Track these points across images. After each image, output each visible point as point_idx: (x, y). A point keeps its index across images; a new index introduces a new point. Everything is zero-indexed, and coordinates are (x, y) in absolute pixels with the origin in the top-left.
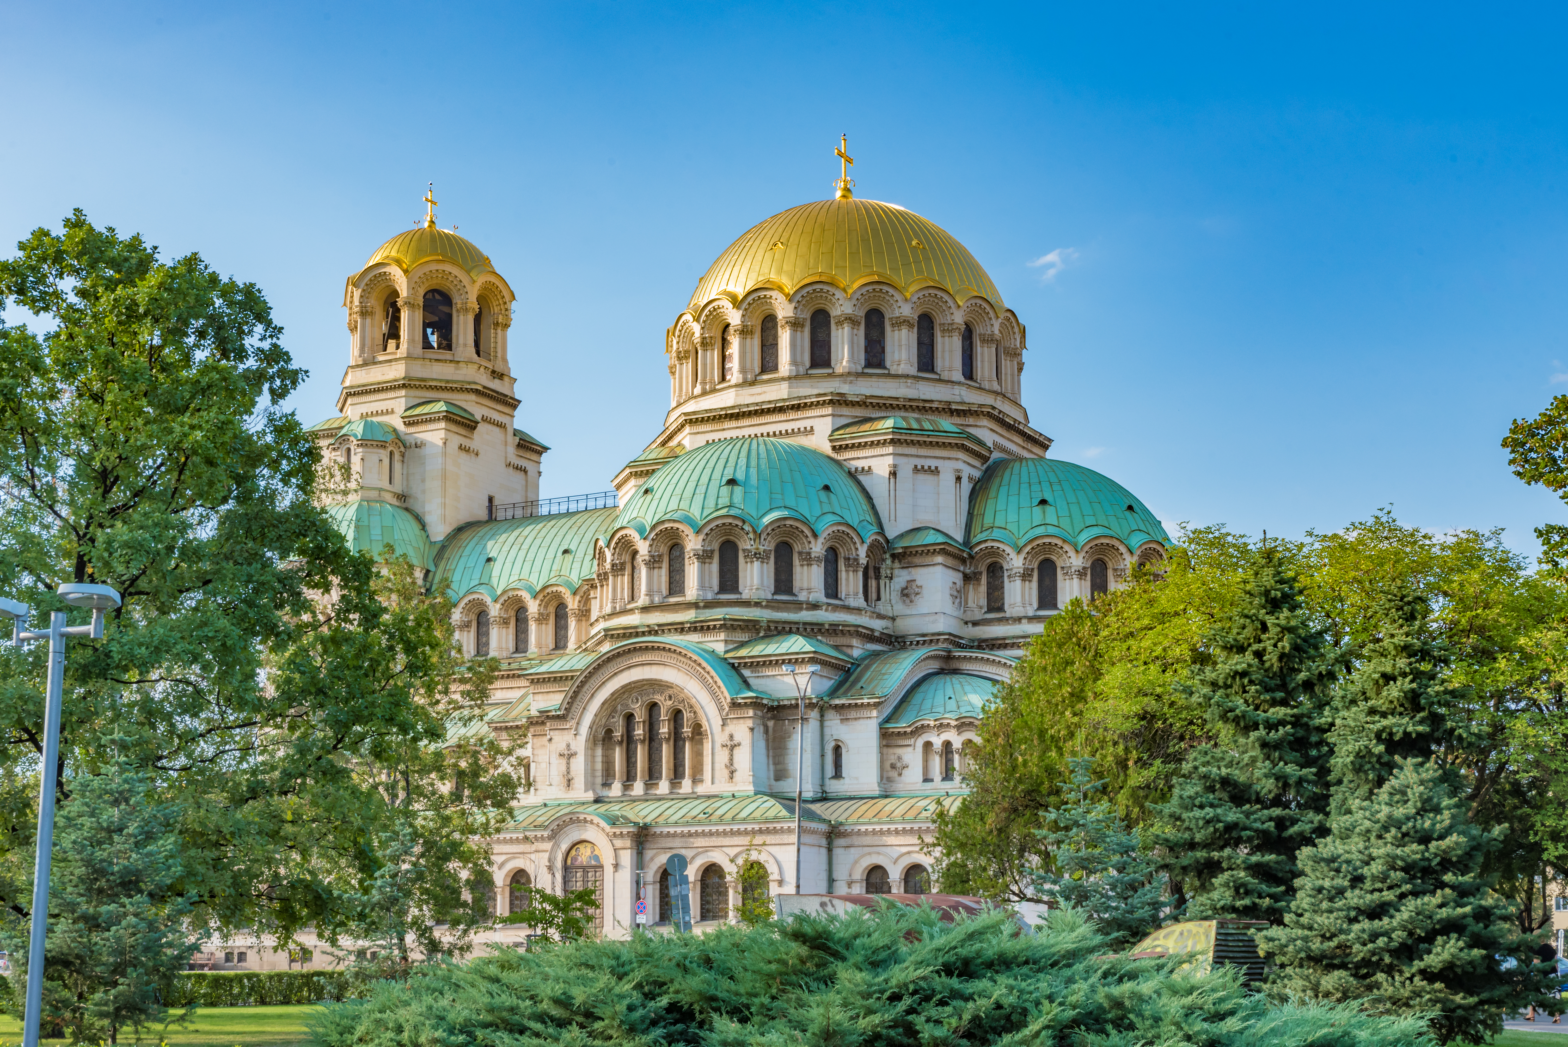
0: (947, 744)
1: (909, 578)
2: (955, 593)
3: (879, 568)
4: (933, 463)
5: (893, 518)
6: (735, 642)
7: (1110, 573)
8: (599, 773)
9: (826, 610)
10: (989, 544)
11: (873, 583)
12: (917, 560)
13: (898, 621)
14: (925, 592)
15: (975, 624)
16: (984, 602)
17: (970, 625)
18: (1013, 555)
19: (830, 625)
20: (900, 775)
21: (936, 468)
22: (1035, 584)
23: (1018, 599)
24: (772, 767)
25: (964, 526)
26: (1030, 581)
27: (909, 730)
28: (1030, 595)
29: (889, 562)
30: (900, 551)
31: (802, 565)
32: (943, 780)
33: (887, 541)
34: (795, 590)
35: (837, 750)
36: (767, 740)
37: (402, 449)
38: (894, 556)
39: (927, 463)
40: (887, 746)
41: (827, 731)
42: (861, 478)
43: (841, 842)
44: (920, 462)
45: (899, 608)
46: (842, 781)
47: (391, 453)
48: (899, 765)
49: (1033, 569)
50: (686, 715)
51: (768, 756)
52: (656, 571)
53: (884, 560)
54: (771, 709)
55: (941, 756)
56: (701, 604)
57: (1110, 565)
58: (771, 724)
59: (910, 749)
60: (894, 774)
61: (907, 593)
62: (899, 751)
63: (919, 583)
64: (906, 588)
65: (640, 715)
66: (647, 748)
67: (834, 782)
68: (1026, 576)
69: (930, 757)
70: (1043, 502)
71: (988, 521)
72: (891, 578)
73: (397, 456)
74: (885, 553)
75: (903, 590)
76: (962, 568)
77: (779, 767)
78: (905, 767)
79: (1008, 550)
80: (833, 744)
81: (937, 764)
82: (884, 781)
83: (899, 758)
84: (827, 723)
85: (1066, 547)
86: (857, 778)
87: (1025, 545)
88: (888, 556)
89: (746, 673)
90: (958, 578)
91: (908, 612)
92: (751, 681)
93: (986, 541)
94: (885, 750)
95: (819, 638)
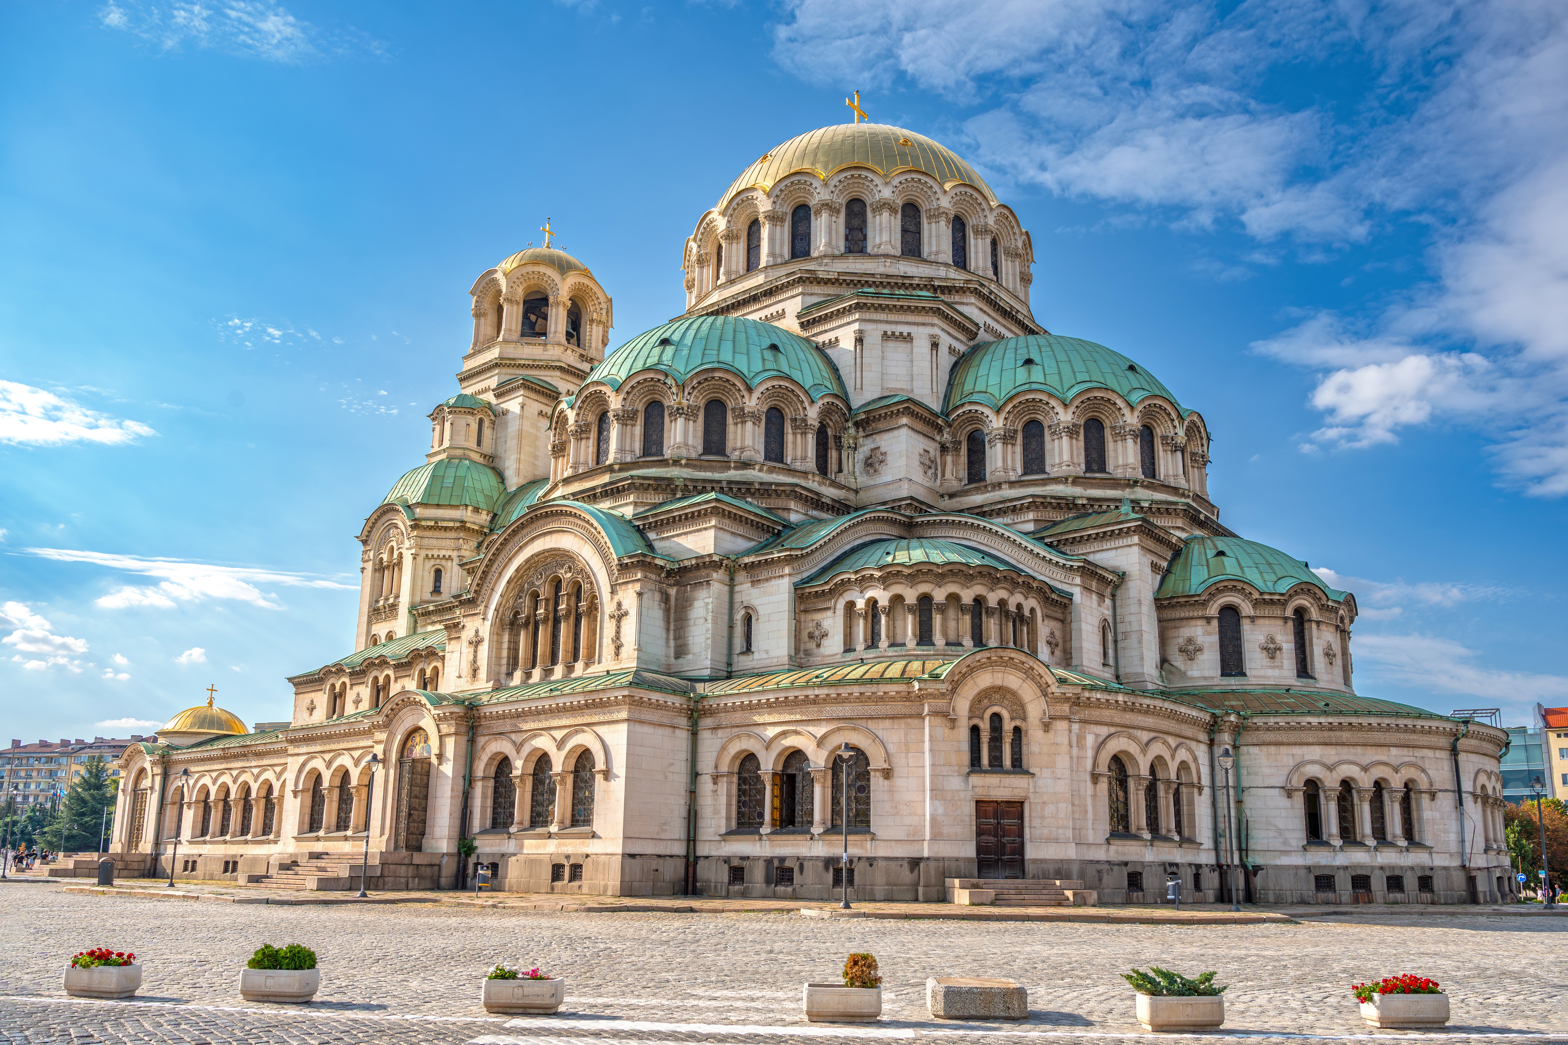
0: (873, 603)
1: (873, 446)
2: (928, 463)
3: (840, 438)
4: (905, 329)
5: (858, 386)
6: (646, 504)
7: (1108, 433)
8: (504, 661)
9: (760, 470)
10: (967, 408)
11: (833, 454)
12: (881, 425)
13: (861, 493)
14: (889, 459)
15: (952, 496)
16: (963, 473)
17: (946, 498)
18: (992, 416)
19: (761, 484)
20: (819, 646)
21: (909, 334)
22: (1019, 449)
23: (1000, 464)
24: (672, 643)
25: (942, 396)
26: (1013, 445)
27: (827, 587)
28: (1013, 459)
29: (852, 431)
30: (863, 417)
31: (736, 424)
32: (868, 648)
33: (850, 409)
34: (728, 451)
35: (748, 620)
36: (667, 611)
37: (493, 417)
38: (857, 425)
39: (898, 329)
40: (806, 611)
41: (738, 598)
42: (829, 351)
43: (707, 722)
44: (889, 328)
45: (863, 480)
46: (750, 657)
47: (481, 421)
48: (817, 633)
49: (1016, 431)
50: (586, 587)
51: (668, 630)
52: (584, 442)
53: (846, 429)
54: (670, 573)
55: (865, 618)
56: (616, 467)
57: (1107, 423)
58: (673, 591)
59: (829, 613)
60: (812, 645)
61: (872, 463)
62: (818, 616)
63: (883, 450)
64: (871, 457)
65: (545, 592)
66: (550, 629)
67: (742, 658)
68: (1008, 438)
69: (855, 621)
70: (1029, 362)
71: (968, 388)
72: (855, 449)
73: (487, 423)
74: (847, 421)
75: (867, 459)
76: (938, 438)
77: (679, 642)
78: (825, 635)
79: (987, 411)
80: (743, 612)
81: (860, 629)
82: (802, 655)
83: (818, 625)
84: (737, 589)
85: (1053, 403)
86: (767, 652)
87: (1005, 404)
88: (850, 424)
89: (652, 536)
90: (933, 448)
91: (872, 483)
92: (657, 545)
93: (963, 405)
94: (803, 617)
95: (749, 500)
